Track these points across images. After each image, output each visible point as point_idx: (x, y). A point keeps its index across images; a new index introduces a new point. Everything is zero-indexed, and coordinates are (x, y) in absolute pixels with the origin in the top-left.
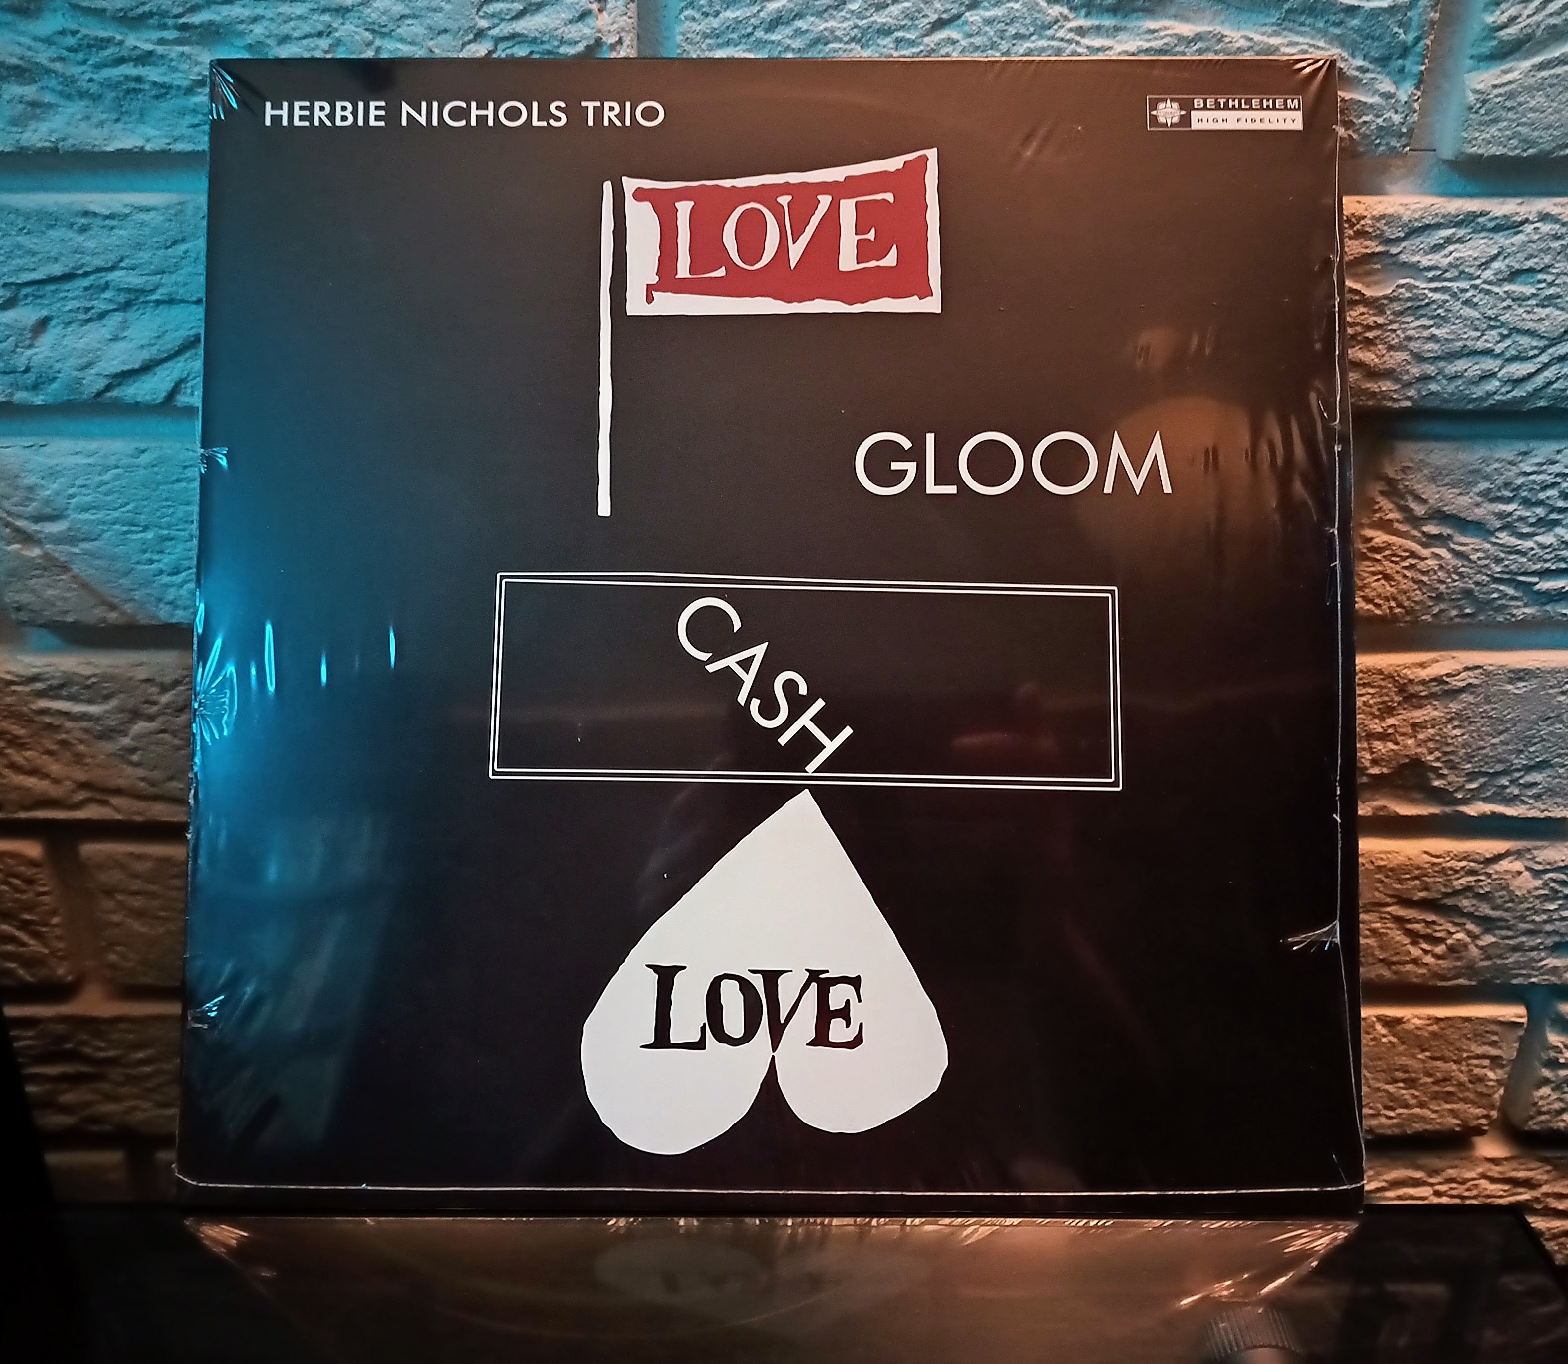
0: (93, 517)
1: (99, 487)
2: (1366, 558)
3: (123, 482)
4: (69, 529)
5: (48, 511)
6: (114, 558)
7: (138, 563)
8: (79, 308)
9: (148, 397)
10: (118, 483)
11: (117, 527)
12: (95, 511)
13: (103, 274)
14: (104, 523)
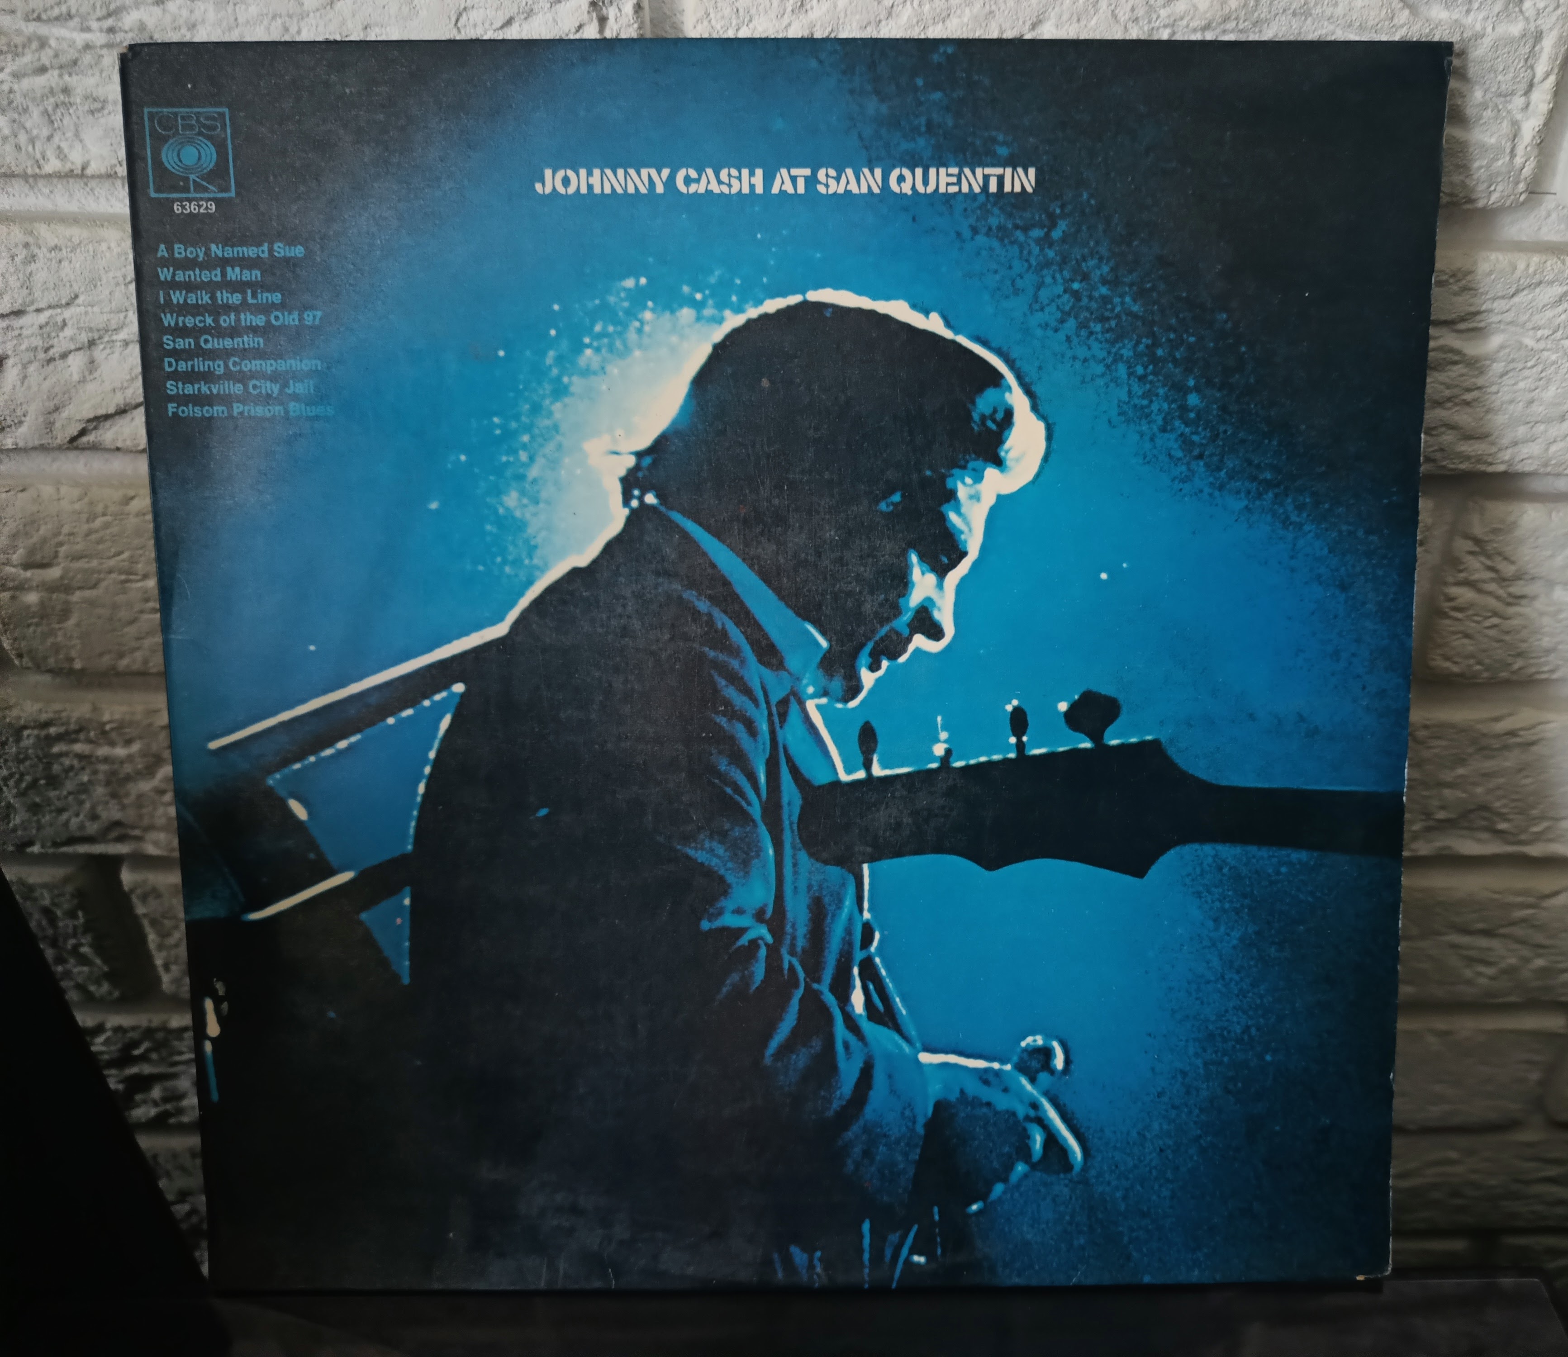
0: (87, 566)
1: (87, 535)
2: (1445, 615)
3: (115, 530)
4: (62, 578)
5: (38, 557)
6: (115, 607)
7: (142, 612)
8: (36, 348)
9: (129, 443)
10: (108, 531)
11: (113, 576)
12: (87, 560)
13: (59, 311)
14: (99, 572)
